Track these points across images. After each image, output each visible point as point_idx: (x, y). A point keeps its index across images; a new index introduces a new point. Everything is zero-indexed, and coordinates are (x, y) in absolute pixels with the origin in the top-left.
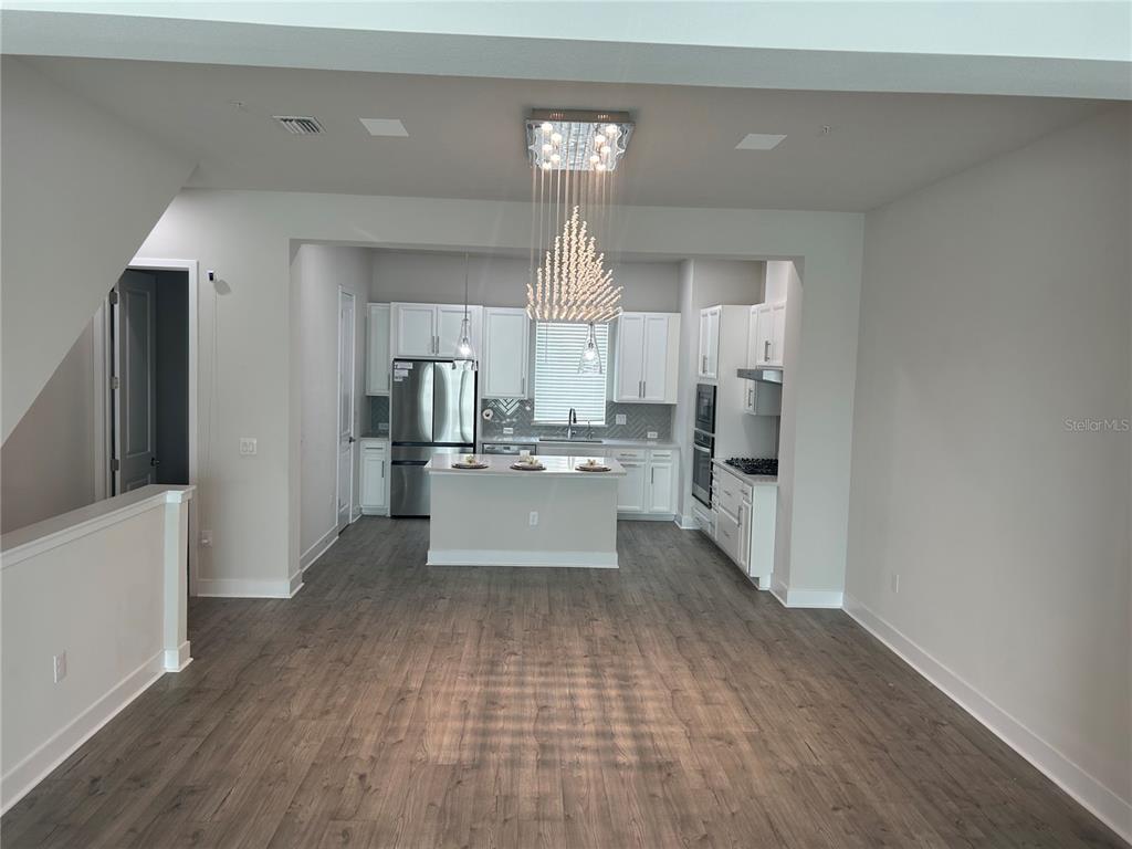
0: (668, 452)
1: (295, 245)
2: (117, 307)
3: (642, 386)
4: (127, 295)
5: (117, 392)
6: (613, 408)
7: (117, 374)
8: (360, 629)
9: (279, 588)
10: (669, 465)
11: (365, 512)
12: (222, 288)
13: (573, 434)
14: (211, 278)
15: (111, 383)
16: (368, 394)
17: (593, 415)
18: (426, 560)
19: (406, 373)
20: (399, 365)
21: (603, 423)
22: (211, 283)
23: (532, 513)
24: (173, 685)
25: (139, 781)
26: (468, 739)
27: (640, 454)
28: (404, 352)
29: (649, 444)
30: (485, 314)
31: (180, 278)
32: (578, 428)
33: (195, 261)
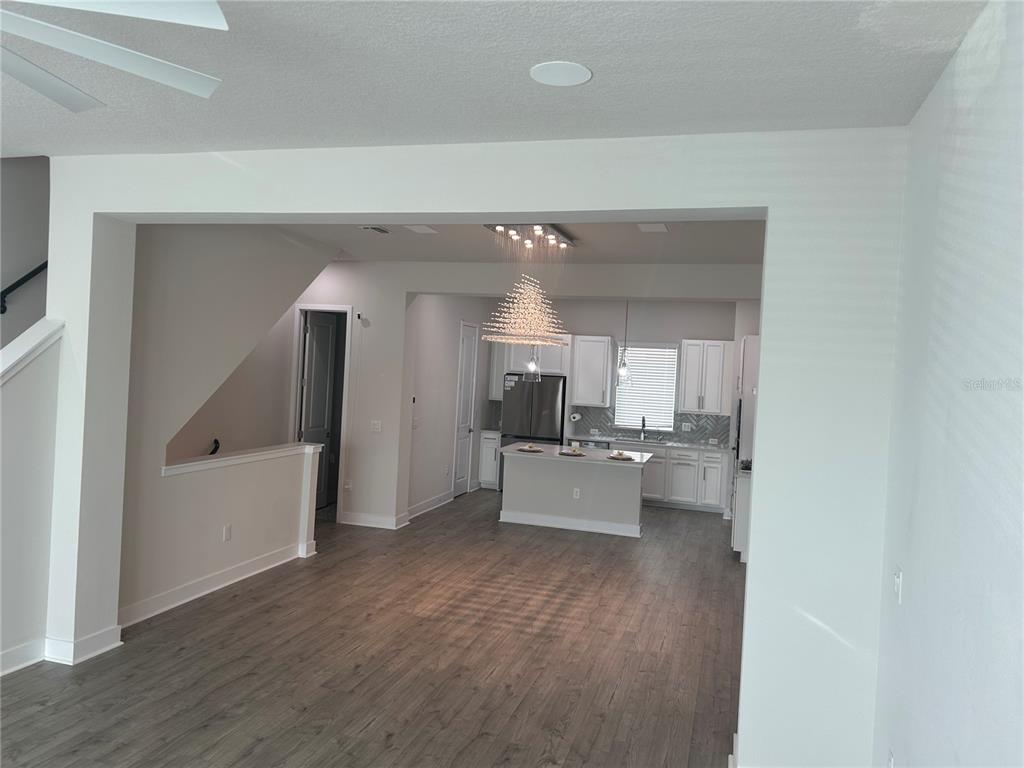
0: (719, 455)
1: (411, 297)
2: (308, 335)
3: (701, 401)
4: (315, 329)
5: (305, 388)
6: (680, 417)
7: (306, 377)
8: (425, 550)
9: (389, 522)
10: (719, 466)
11: (483, 486)
12: (366, 323)
13: (645, 437)
14: (359, 317)
15: (302, 382)
16: (490, 399)
17: (663, 421)
18: (499, 518)
19: (513, 384)
20: (509, 378)
21: (671, 429)
22: (359, 321)
23: (576, 489)
24: (299, 564)
25: (256, 600)
26: (444, 608)
27: (694, 455)
28: (513, 369)
29: (709, 447)
30: (573, 340)
31: (340, 317)
32: (649, 432)
33: (350, 307)
